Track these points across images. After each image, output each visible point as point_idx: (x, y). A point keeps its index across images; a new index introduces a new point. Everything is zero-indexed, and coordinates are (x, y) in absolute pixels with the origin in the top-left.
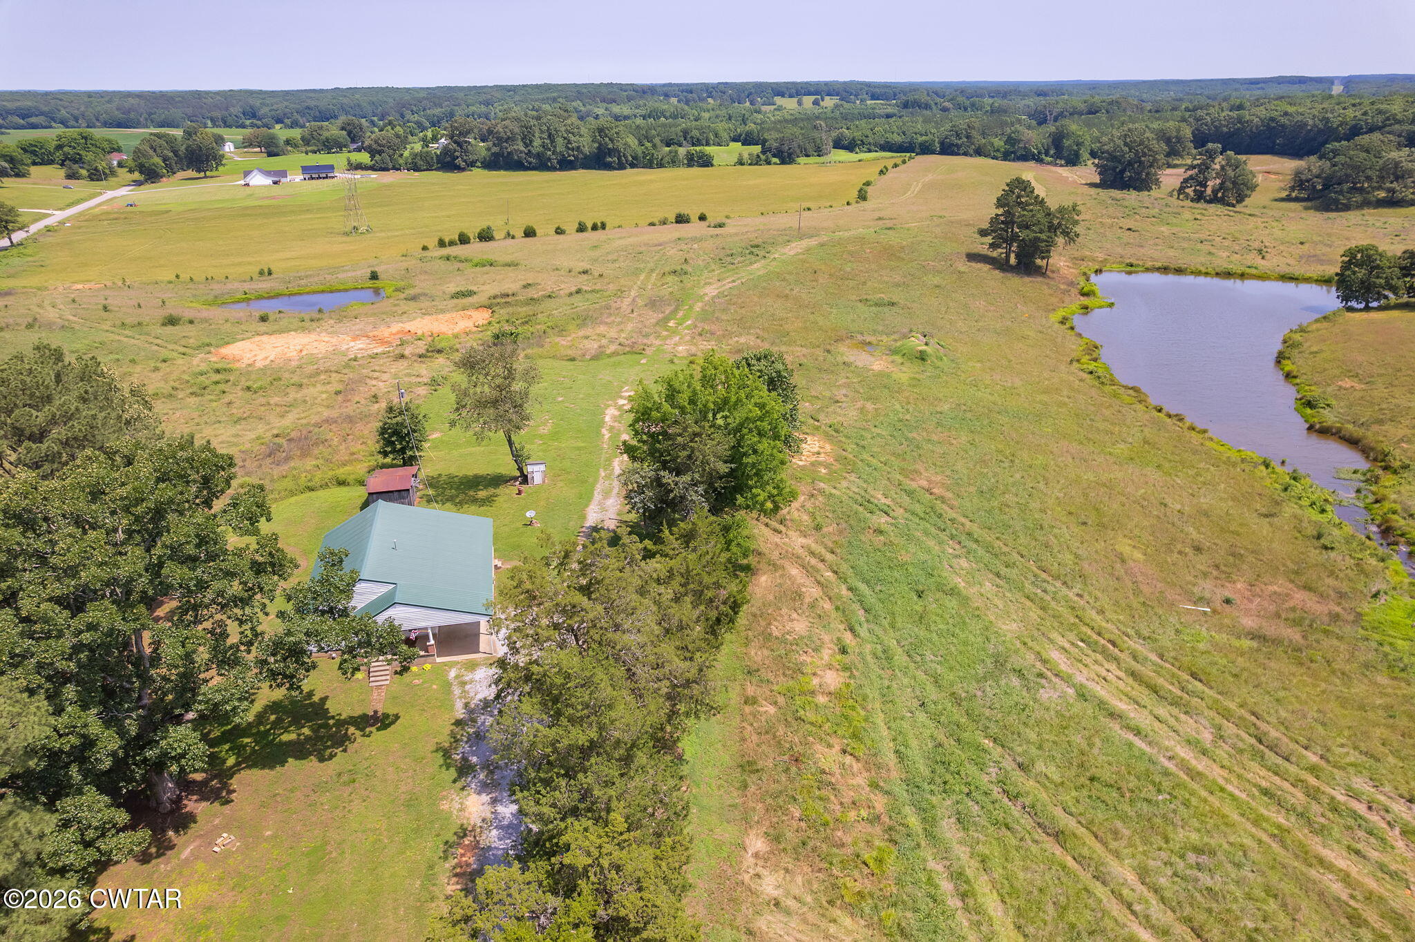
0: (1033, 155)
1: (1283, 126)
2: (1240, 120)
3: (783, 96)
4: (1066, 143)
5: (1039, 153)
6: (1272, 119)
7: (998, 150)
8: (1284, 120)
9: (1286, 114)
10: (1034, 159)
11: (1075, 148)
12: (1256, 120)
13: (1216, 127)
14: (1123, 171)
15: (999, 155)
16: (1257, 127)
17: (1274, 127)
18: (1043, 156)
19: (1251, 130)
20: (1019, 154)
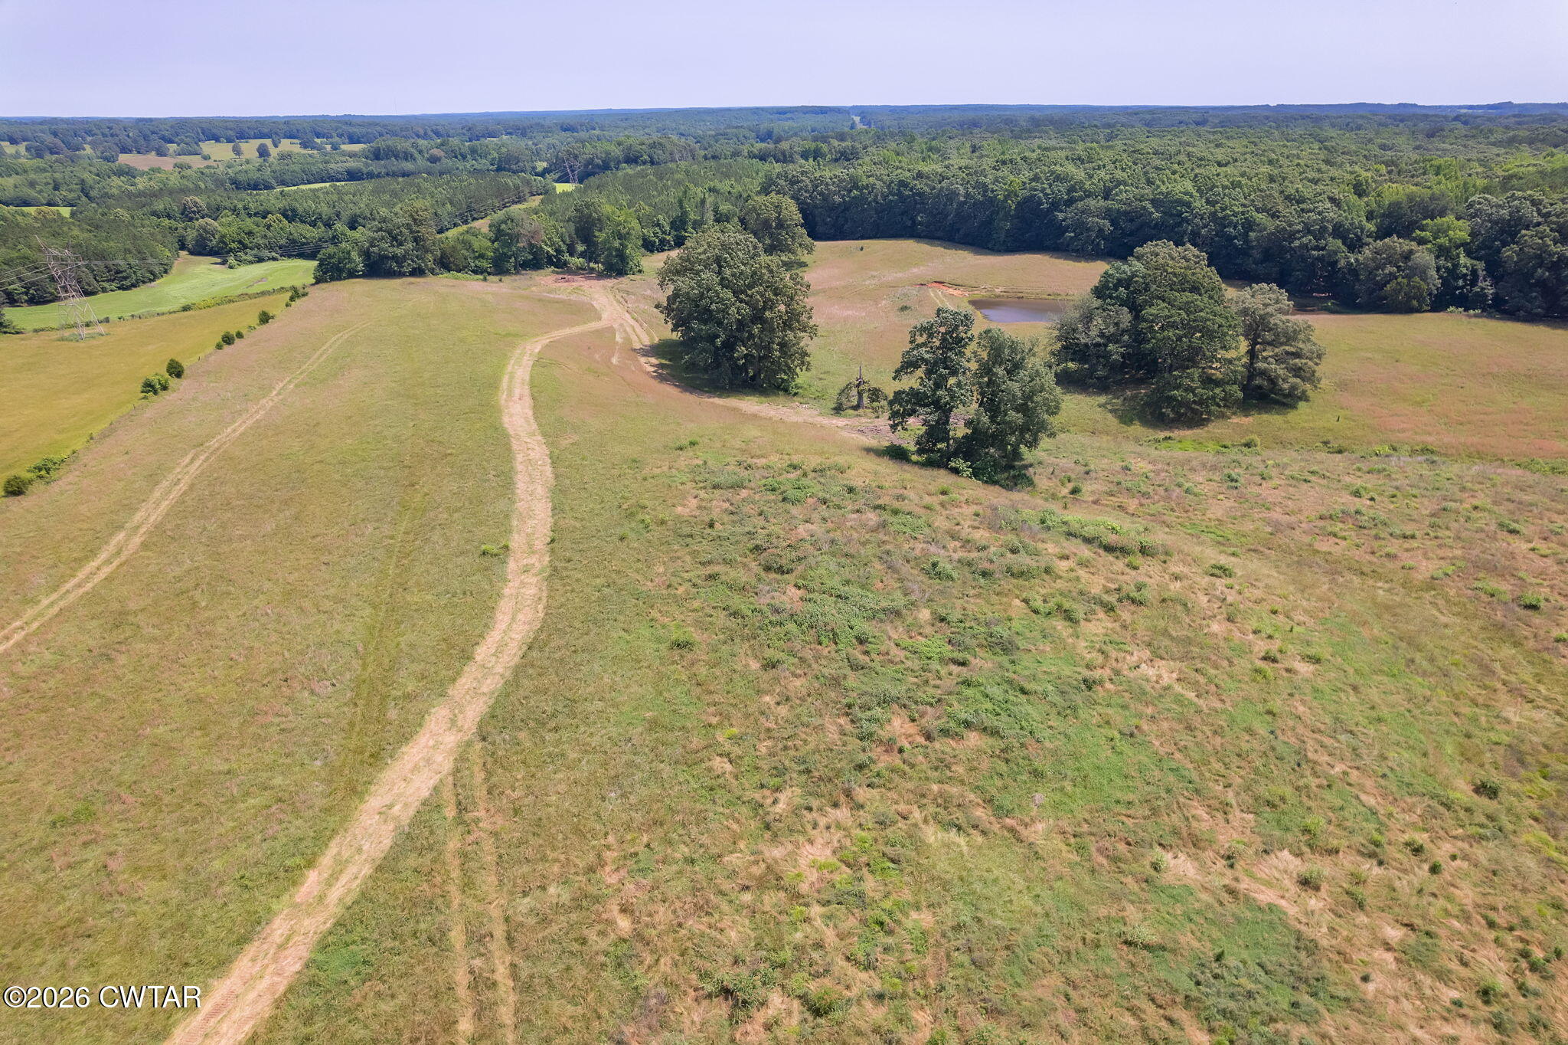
0: (549, 257)
1: (921, 194)
2: (855, 184)
3: (217, 140)
4: (601, 236)
5: (558, 251)
6: (903, 184)
7: (482, 256)
8: (919, 185)
9: (920, 175)
10: (550, 263)
11: (617, 244)
12: (879, 184)
13: (821, 194)
14: (729, 346)
15: (484, 264)
16: (885, 197)
17: (908, 196)
18: (567, 257)
19: (875, 200)
20: (521, 259)
